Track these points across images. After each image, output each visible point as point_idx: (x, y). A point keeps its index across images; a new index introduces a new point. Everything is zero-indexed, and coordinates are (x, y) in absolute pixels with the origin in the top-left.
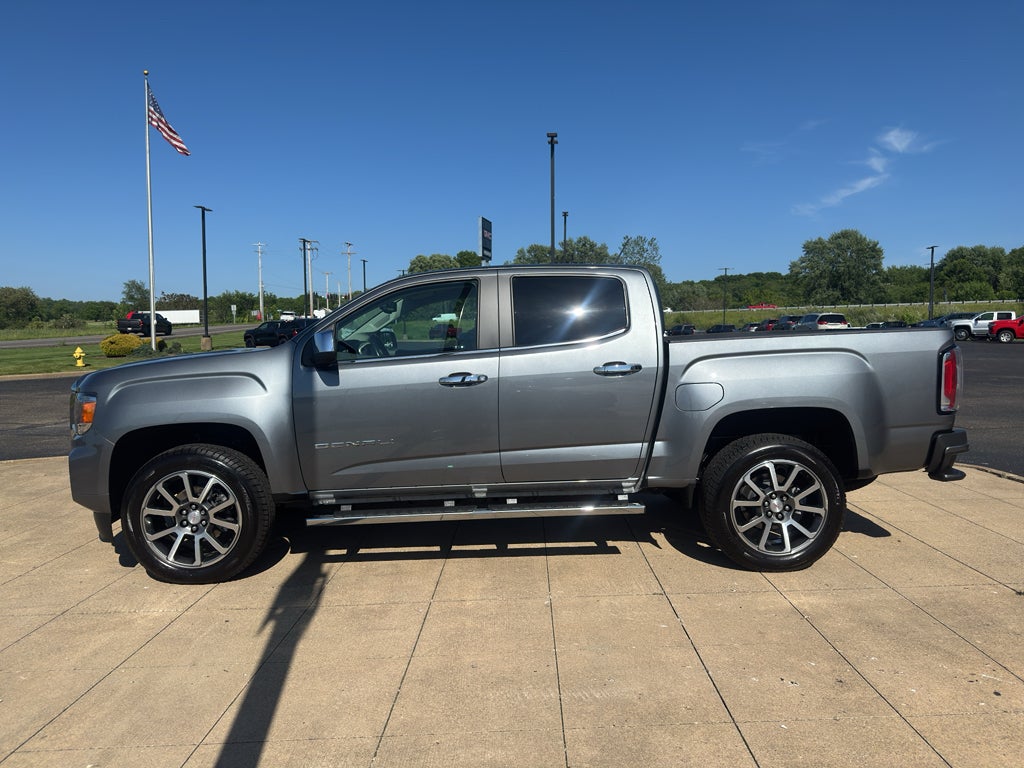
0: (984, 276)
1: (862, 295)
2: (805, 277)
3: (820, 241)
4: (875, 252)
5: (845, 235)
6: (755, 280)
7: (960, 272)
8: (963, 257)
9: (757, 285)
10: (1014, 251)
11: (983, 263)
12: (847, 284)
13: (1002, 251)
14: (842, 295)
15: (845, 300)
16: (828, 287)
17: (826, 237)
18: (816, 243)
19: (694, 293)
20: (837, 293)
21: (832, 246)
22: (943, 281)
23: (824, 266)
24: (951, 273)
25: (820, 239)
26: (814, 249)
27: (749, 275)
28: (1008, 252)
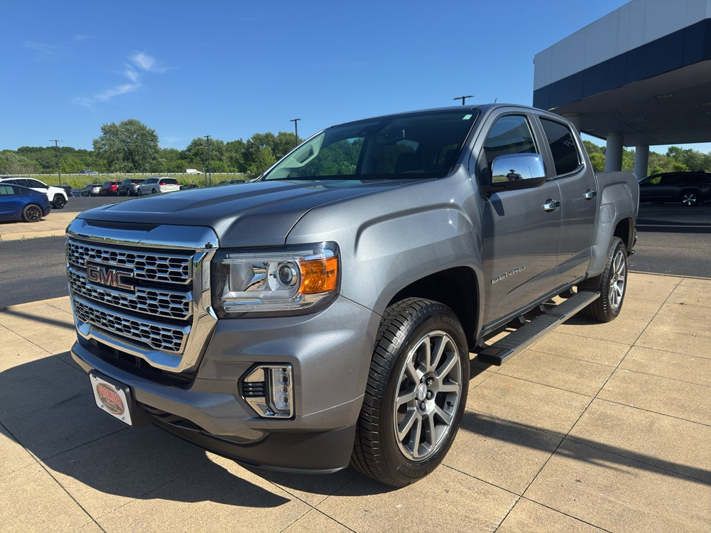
0: (215, 157)
1: (147, 166)
2: (106, 151)
3: (113, 126)
4: (153, 137)
5: (131, 123)
6: (53, 152)
7: (202, 154)
8: (201, 145)
9: (56, 156)
10: (228, 143)
11: (213, 150)
12: (137, 158)
13: (222, 143)
14: (134, 166)
15: (136, 169)
16: (124, 160)
17: (118, 124)
18: (111, 126)
19: (7, 159)
20: (131, 165)
21: (122, 130)
22: (192, 159)
23: (118, 144)
24: (196, 154)
25: (113, 124)
26: (109, 131)
27: (48, 148)
28: (225, 143)
